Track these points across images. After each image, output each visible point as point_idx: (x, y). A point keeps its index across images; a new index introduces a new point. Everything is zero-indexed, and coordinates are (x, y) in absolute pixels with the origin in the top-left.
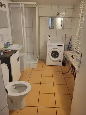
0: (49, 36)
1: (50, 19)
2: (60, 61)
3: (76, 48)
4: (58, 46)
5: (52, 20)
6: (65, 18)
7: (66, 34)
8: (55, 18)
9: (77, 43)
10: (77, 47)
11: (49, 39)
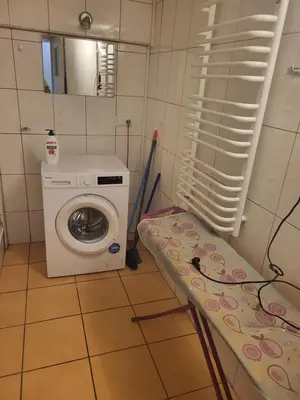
0: (51, 133)
1: (47, 46)
2: (114, 248)
3: (188, 194)
4: (102, 181)
5: (54, 52)
6: (122, 47)
7: (128, 122)
8: (67, 39)
9: (195, 175)
10: (193, 193)
11: (52, 150)
